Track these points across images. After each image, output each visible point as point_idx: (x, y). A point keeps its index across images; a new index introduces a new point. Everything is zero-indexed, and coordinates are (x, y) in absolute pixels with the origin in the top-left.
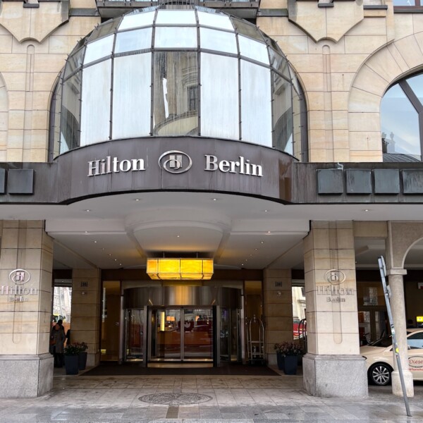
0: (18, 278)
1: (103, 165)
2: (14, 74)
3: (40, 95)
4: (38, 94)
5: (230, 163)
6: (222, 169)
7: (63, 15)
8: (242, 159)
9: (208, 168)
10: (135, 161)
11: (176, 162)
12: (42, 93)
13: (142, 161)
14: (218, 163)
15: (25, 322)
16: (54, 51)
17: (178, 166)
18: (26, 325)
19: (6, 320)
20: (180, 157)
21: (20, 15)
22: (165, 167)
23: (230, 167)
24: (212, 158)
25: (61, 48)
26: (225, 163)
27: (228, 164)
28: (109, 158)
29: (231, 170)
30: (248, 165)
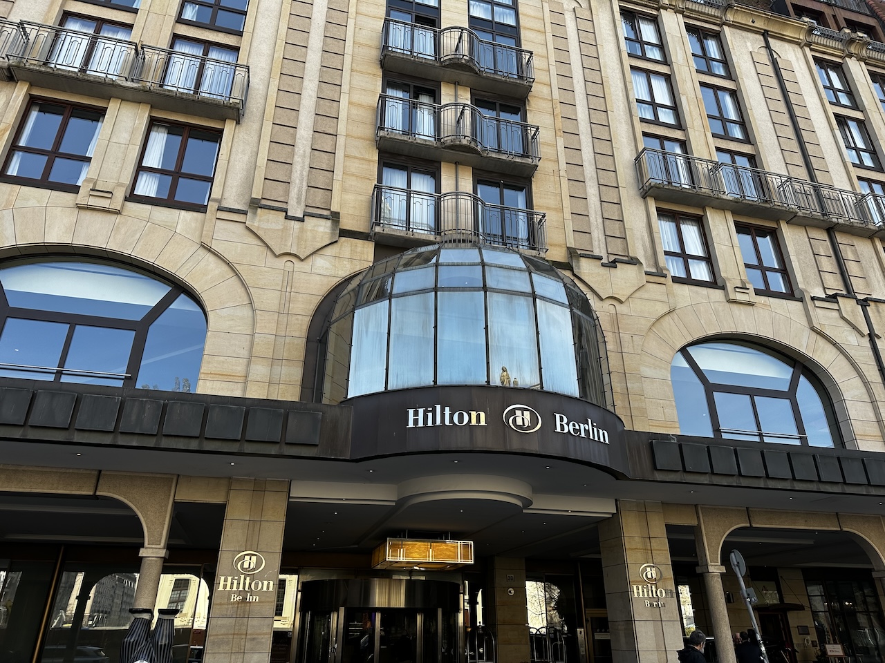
0: (246, 565)
1: (430, 415)
2: (266, 291)
3: (297, 319)
4: (294, 317)
5: (579, 426)
6: (572, 432)
7: (333, 234)
8: (590, 421)
9: (558, 429)
10: (474, 414)
11: (523, 419)
12: (300, 317)
13: (482, 415)
14: (568, 425)
15: (251, 634)
16: (317, 271)
17: (526, 424)
18: (254, 639)
19: (223, 631)
20: (527, 414)
21: (280, 227)
22: (511, 424)
23: (580, 430)
24: (562, 420)
25: (327, 269)
26: (574, 425)
27: (577, 427)
28: (438, 407)
29: (580, 434)
30: (595, 429)
